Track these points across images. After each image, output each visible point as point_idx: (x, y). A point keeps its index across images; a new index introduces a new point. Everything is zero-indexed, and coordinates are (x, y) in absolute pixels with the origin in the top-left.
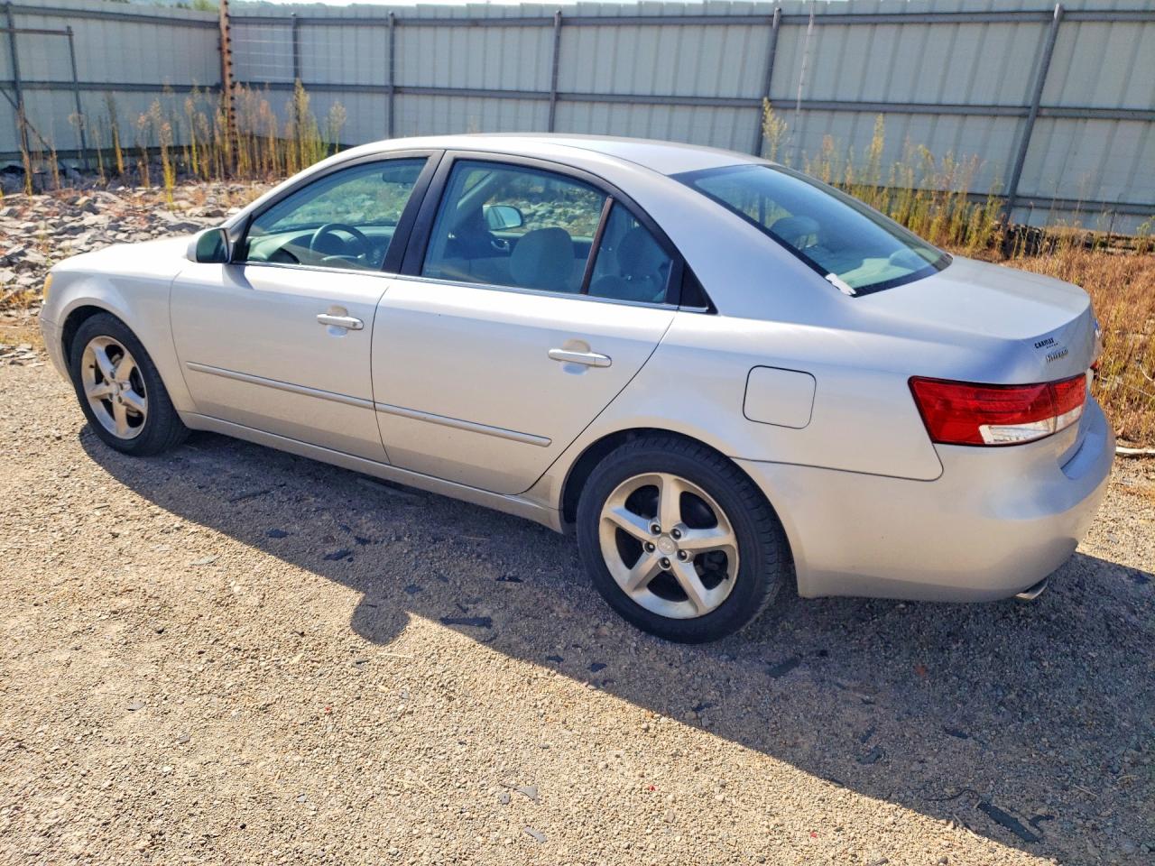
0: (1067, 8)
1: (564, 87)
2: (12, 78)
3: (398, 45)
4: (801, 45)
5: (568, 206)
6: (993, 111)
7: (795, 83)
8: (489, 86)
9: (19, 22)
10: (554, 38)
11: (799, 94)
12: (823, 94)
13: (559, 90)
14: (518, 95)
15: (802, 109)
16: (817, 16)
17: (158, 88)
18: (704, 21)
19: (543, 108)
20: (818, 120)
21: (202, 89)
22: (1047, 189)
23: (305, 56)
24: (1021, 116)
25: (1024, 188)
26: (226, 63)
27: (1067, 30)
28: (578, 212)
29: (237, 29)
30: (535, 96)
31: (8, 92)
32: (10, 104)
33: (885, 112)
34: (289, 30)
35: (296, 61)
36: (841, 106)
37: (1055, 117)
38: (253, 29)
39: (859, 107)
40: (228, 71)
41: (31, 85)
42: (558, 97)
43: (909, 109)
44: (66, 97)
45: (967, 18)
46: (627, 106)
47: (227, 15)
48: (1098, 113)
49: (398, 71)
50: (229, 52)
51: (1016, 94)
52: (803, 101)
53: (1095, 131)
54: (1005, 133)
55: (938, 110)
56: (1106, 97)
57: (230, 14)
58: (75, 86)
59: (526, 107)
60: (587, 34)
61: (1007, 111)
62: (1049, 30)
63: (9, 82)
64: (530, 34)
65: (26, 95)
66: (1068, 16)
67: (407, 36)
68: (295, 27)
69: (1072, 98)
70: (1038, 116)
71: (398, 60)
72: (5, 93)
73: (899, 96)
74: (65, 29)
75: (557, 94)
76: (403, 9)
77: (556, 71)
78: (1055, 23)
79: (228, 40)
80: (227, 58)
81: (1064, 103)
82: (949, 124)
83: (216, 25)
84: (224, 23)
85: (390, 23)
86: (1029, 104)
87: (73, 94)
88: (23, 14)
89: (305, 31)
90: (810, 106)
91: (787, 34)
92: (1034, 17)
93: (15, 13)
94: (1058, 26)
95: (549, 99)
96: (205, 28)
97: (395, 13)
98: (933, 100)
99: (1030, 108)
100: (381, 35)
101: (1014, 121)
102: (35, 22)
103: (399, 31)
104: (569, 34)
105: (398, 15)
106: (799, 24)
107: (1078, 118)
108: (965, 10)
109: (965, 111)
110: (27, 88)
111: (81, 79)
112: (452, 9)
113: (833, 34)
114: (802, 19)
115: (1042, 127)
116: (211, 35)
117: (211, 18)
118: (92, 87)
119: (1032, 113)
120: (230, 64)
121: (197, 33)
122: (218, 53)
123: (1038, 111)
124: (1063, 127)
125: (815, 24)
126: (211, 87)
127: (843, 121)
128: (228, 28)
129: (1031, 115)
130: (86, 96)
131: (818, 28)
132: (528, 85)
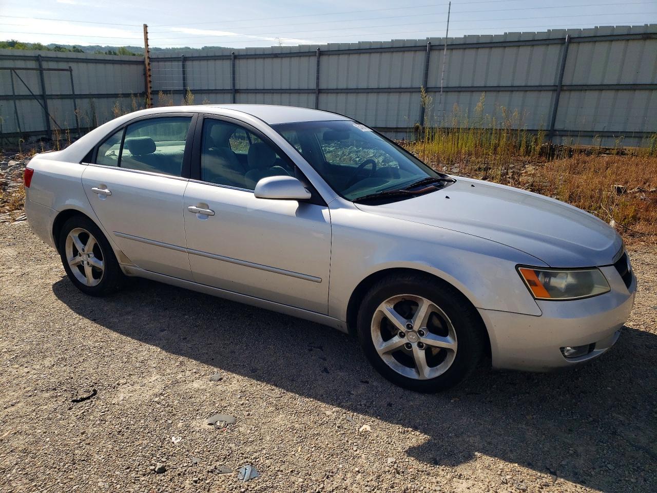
0: (572, 36)
1: (323, 86)
2: (41, 93)
3: (237, 68)
4: (441, 59)
5: (326, 147)
6: (539, 89)
7: (439, 79)
8: (284, 87)
9: (45, 65)
10: (316, 62)
11: (442, 84)
12: (454, 83)
13: (319, 88)
14: (299, 91)
15: (443, 92)
16: (448, 45)
17: (116, 96)
18: (392, 50)
19: (312, 97)
20: (452, 97)
21: (135, 95)
22: (570, 126)
23: (189, 76)
24: (554, 90)
25: (558, 126)
26: (148, 81)
27: (573, 47)
28: (331, 149)
29: (154, 64)
30: (308, 91)
31: (40, 101)
32: (40, 106)
33: (485, 91)
34: (181, 63)
35: (184, 79)
36: (463, 89)
37: (571, 90)
38: (161, 64)
39: (472, 90)
40: (149, 85)
41: (52, 97)
42: (319, 91)
43: (498, 89)
44: (69, 102)
45: (523, 44)
46: (355, 94)
47: (149, 58)
48: (592, 88)
49: (237, 82)
50: (150, 76)
51: (550, 80)
52: (443, 88)
53: (591, 96)
54: (546, 99)
55: (512, 89)
56: (595, 80)
57: (150, 57)
58: (73, 97)
59: (304, 97)
60: (333, 59)
61: (547, 88)
62: (564, 47)
63: (40, 95)
64: (304, 60)
65: (49, 102)
66: (572, 41)
67: (241, 63)
68: (183, 62)
69: (578, 80)
70: (562, 90)
71: (237, 76)
72: (38, 101)
73: (492, 82)
74: (68, 68)
75: (319, 90)
76: (239, 50)
77: (318, 78)
78: (566, 44)
79: (149, 70)
80: (149, 79)
81: (574, 83)
82: (518, 97)
83: (143, 63)
84: (147, 61)
85: (232, 57)
86: (557, 85)
87: (72, 100)
88: (47, 61)
89: (189, 64)
90: (448, 90)
91: (434, 55)
92: (556, 42)
93: (43, 60)
94: (568, 45)
95: (315, 93)
96: (137, 64)
97: (235, 52)
98: (509, 84)
99: (557, 86)
100: (227, 64)
101: (551, 93)
102: (53, 65)
103: (237, 62)
104: (324, 59)
105: (236, 54)
106: (440, 50)
107: (581, 90)
108: (522, 40)
109: (526, 89)
110: (49, 99)
111: (76, 93)
112: (264, 49)
113: (457, 54)
114: (441, 47)
115: (564, 96)
116: (141, 67)
117: (140, 59)
118: (81, 96)
119: (559, 89)
120: (150, 82)
121: (134, 67)
122: (144, 76)
123: (561, 88)
124: (575, 95)
125: (447, 49)
126: (140, 94)
127: (465, 97)
128: (149, 64)
129: (558, 90)
130: (78, 101)
131: (449, 51)
132: (304, 86)
